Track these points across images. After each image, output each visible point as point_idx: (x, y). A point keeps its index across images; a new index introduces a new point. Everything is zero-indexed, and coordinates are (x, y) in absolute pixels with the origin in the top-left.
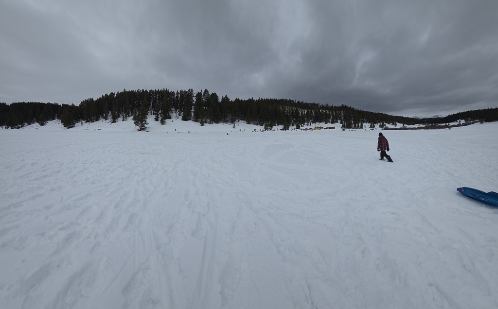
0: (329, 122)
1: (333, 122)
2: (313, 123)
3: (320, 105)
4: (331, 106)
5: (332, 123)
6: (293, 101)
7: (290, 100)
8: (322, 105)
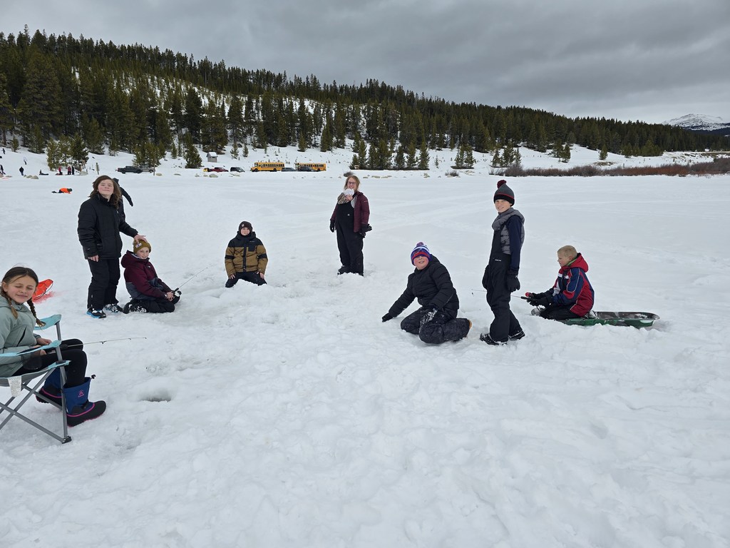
0: (315, 145)
1: (326, 147)
2: (255, 146)
3: (290, 78)
4: (330, 83)
5: (323, 150)
6: (182, 59)
7: (170, 53)
8: (298, 80)
